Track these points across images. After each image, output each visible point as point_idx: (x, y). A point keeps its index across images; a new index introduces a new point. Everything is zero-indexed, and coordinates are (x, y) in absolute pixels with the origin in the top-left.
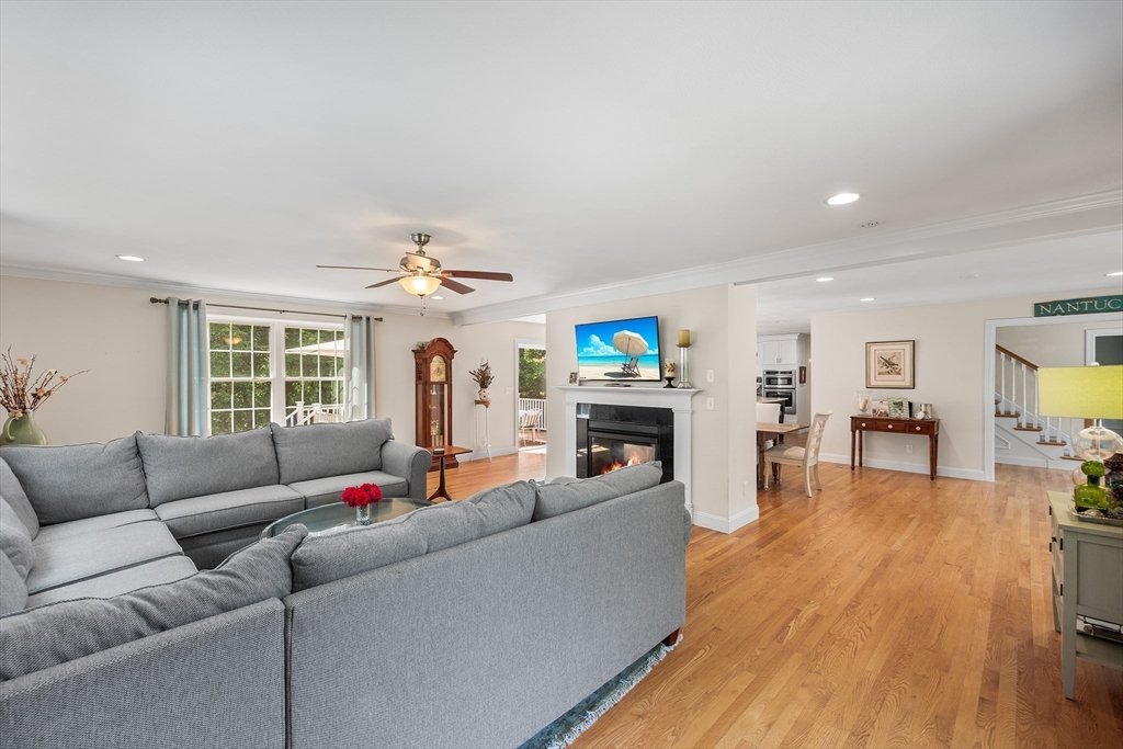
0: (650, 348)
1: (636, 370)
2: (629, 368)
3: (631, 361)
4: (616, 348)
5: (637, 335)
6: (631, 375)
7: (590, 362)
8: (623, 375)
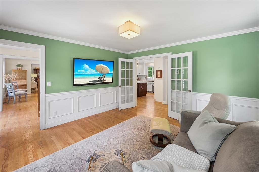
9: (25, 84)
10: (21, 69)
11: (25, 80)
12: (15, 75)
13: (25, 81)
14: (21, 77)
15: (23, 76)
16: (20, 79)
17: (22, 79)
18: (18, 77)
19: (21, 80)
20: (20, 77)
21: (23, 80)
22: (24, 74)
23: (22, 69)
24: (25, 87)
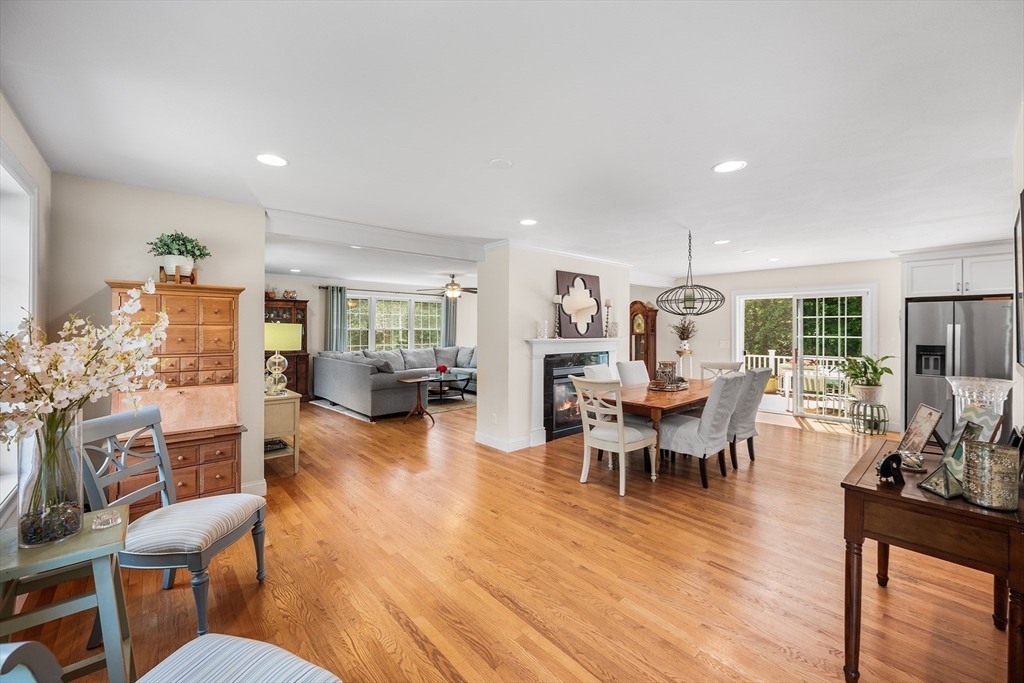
9: (224, 421)
10: (192, 279)
11: (230, 380)
12: (130, 346)
13: (223, 390)
14: (189, 354)
15: (212, 346)
16: (183, 378)
17: (202, 376)
18: (169, 354)
19: (193, 382)
20: (180, 356)
21: (211, 381)
22: (219, 330)
23: (201, 282)
24: (226, 446)
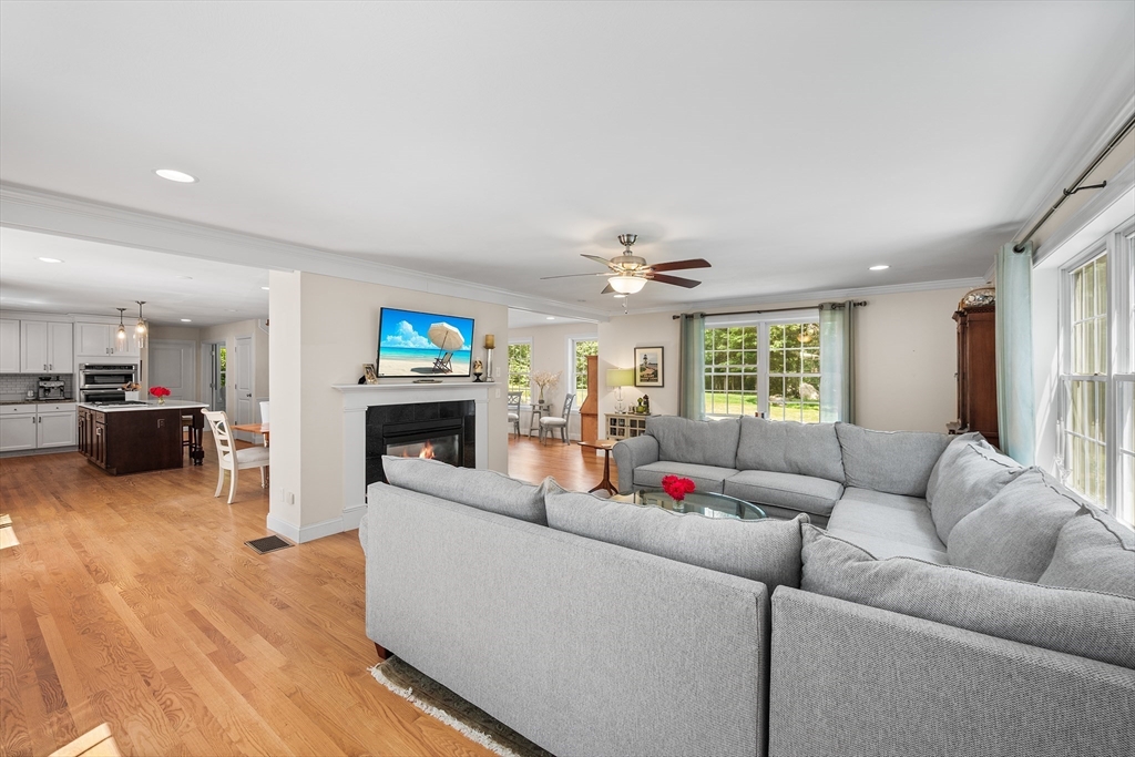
0: (465, 344)
1: (448, 366)
2: (442, 363)
3: (446, 353)
4: (431, 340)
5: (456, 330)
6: (442, 371)
7: (394, 354)
8: (434, 370)
